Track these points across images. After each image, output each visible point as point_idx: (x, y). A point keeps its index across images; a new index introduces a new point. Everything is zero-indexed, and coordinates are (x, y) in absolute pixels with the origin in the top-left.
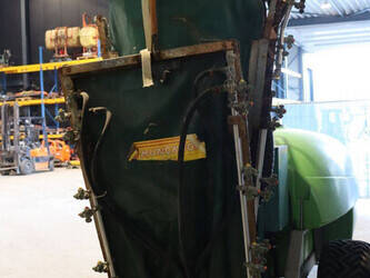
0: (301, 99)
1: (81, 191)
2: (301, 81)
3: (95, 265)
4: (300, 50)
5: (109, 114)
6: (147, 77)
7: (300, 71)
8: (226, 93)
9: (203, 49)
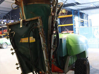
0: (88, 26)
1: (11, 49)
2: (88, 22)
3: (16, 64)
4: (87, 15)
5: (14, 33)
6: (21, 25)
7: (88, 20)
8: (38, 28)
9: (33, 19)
